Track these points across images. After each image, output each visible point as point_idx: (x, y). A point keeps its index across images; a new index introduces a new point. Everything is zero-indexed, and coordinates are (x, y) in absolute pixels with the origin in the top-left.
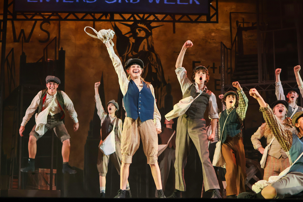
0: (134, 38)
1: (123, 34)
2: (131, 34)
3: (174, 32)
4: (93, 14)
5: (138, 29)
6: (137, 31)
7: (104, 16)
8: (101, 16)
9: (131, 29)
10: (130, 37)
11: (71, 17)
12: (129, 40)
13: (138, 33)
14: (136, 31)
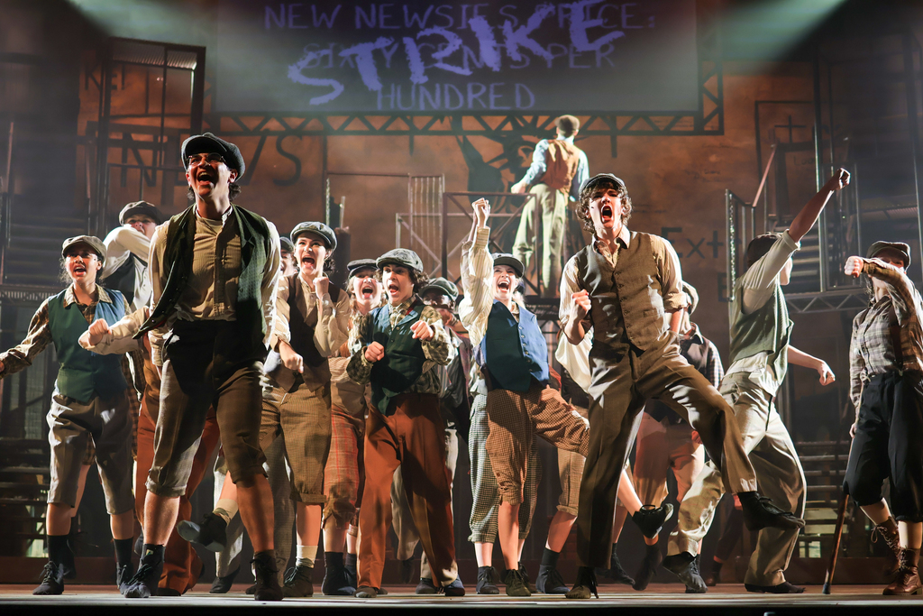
0: (512, 172)
1: (486, 160)
2: (506, 160)
3: (614, 154)
4: (408, 117)
5: (523, 147)
6: (521, 153)
7: (438, 121)
8: (431, 123)
9: (505, 148)
10: (504, 167)
11: (356, 125)
12: (500, 176)
13: (522, 158)
14: (516, 152)
